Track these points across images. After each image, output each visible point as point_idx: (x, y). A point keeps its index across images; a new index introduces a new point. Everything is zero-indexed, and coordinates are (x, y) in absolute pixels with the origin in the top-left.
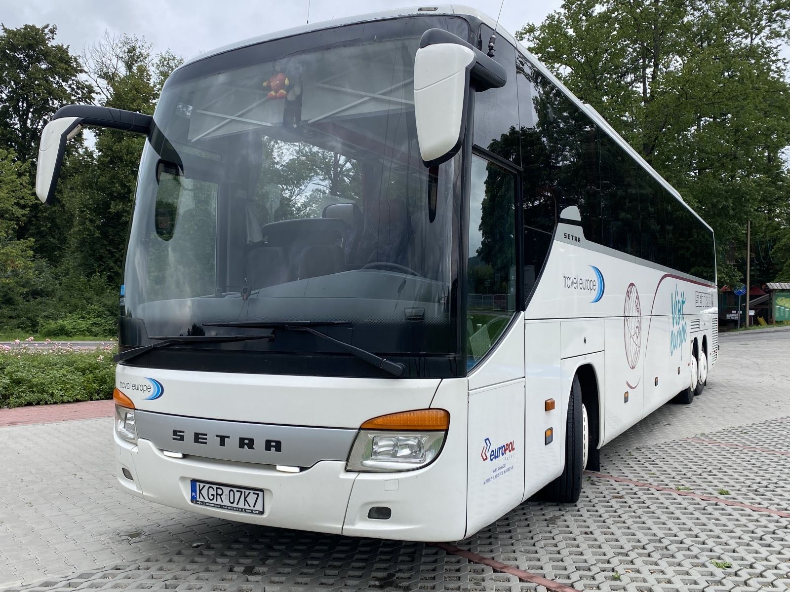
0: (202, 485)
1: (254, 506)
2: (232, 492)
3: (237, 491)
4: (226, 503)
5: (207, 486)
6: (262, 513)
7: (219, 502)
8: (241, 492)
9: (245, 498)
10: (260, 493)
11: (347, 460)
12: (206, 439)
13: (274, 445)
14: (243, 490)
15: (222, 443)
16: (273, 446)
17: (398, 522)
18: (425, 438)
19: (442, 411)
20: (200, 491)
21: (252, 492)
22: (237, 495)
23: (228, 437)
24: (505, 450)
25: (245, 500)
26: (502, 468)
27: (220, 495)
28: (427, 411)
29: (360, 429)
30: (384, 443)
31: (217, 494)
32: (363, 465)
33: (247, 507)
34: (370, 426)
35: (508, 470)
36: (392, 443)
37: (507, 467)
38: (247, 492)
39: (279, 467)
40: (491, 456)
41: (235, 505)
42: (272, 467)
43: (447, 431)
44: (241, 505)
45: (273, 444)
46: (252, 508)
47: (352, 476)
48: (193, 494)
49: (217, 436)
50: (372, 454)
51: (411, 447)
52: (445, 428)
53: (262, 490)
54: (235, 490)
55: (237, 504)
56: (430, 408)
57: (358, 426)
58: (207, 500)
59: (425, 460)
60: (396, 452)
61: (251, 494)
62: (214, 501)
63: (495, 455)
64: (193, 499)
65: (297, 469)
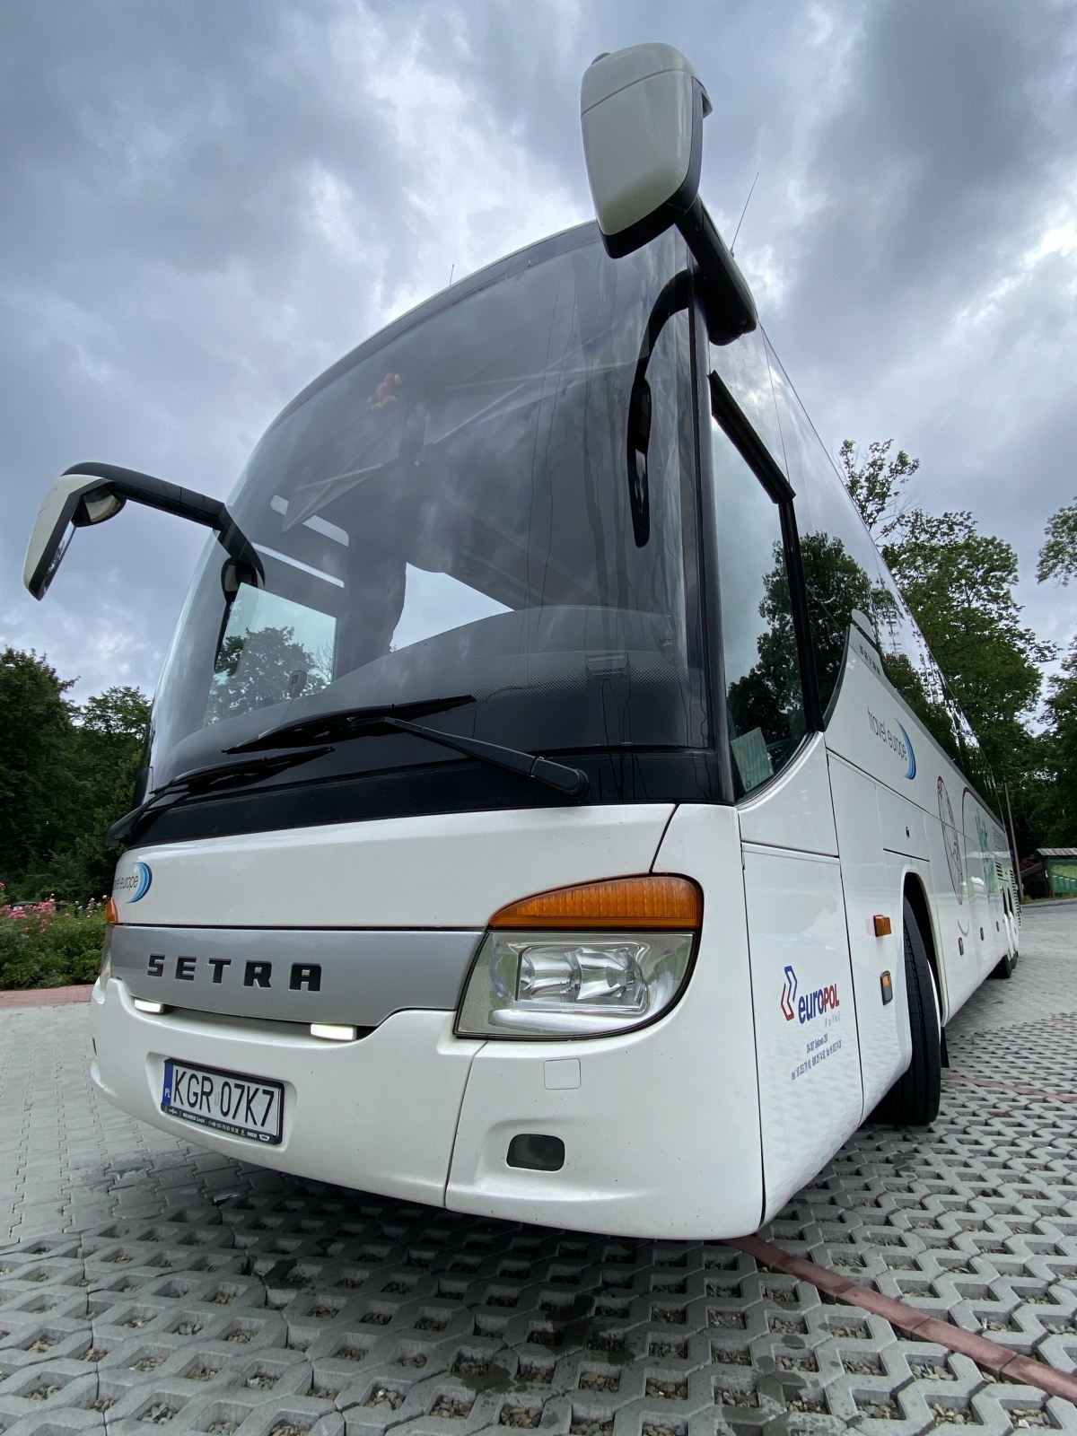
0: (181, 1070)
1: (263, 1125)
2: (227, 1089)
3: (237, 1086)
4: (216, 1114)
5: (190, 1072)
6: (276, 1140)
7: (204, 1112)
8: (242, 1087)
9: (249, 1102)
10: (276, 1091)
11: (458, 1009)
12: (192, 969)
13: (307, 975)
14: (246, 1084)
15: (218, 977)
16: (305, 979)
17: (585, 1179)
18: (642, 949)
19: (683, 883)
20: (178, 1083)
21: (262, 1088)
22: (236, 1093)
23: (228, 962)
24: (825, 1002)
25: (249, 1108)
26: (821, 1042)
27: (208, 1094)
28: (645, 881)
29: (490, 927)
30: (544, 965)
31: (203, 1093)
32: (493, 1021)
33: (250, 1125)
34: (511, 920)
35: (833, 1049)
36: (565, 966)
37: (832, 1040)
38: (253, 1087)
39: (316, 1029)
40: (801, 1010)
41: (229, 1119)
42: (300, 1028)
43: (697, 931)
44: (240, 1121)
45: (306, 972)
46: (259, 1128)
47: (469, 1049)
48: (167, 1091)
49: (211, 961)
50: (519, 991)
51: (611, 976)
52: (692, 923)
53: (280, 1085)
54: (232, 1082)
55: (234, 1117)
56: (651, 874)
57: (482, 919)
58: (186, 1107)
59: (647, 1007)
60: (577, 988)
61: (260, 1092)
62: (196, 1110)
63: (806, 1012)
64: (166, 1104)
65: (348, 1033)
